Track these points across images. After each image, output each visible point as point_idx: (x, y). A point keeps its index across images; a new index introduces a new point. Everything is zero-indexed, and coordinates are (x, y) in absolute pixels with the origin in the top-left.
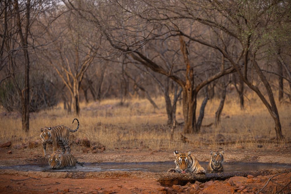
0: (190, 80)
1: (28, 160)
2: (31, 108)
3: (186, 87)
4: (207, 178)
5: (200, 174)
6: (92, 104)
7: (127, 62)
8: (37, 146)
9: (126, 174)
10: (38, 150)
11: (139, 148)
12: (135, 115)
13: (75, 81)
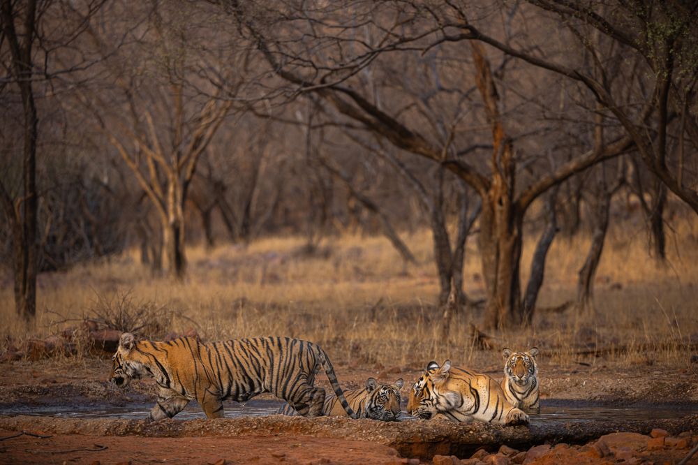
0: (503, 174)
1: (24, 392)
2: (46, 261)
3: (492, 193)
4: (535, 437)
5: (514, 425)
6: (226, 250)
7: (322, 122)
8: (51, 355)
9: (298, 425)
10: (53, 366)
11: (347, 364)
12: (348, 279)
13: (173, 179)
